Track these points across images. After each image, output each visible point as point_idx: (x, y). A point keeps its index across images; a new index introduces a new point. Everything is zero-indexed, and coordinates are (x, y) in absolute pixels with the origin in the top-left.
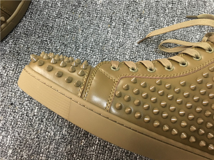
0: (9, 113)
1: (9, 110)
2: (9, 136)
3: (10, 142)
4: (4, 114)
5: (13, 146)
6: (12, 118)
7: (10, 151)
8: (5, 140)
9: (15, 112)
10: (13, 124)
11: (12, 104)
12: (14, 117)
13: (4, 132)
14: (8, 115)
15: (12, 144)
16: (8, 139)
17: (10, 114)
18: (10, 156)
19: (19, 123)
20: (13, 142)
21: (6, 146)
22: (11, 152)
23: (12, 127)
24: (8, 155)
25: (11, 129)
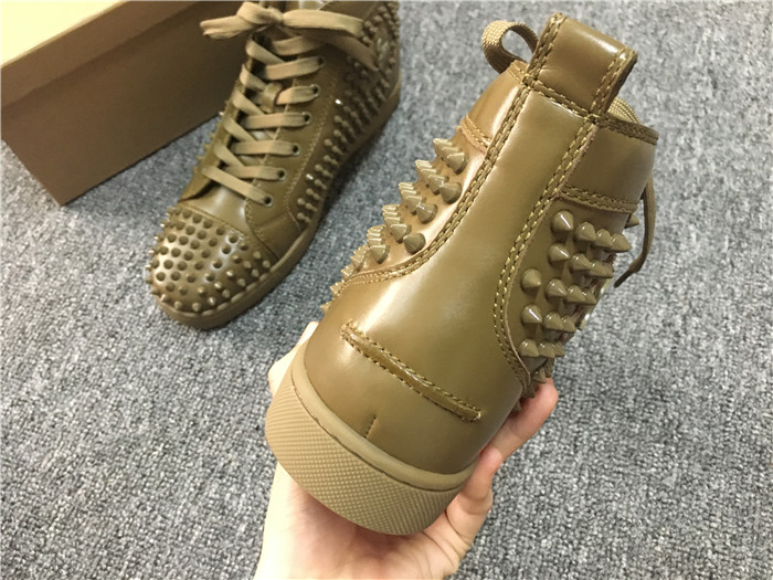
0: (249, 446)
1: (251, 440)
2: (243, 495)
3: (245, 508)
4: (240, 448)
5: (249, 516)
6: (254, 457)
7: (242, 528)
8: (234, 503)
9: (262, 445)
10: (254, 469)
11: (257, 429)
12: (258, 456)
13: (234, 486)
14: (247, 450)
15: (248, 513)
16: (241, 501)
17: (252, 449)
18: (241, 539)
19: (266, 469)
20: (250, 508)
21: (236, 515)
22: (243, 530)
23: (252, 477)
24: (238, 534)
25: (249, 479)
